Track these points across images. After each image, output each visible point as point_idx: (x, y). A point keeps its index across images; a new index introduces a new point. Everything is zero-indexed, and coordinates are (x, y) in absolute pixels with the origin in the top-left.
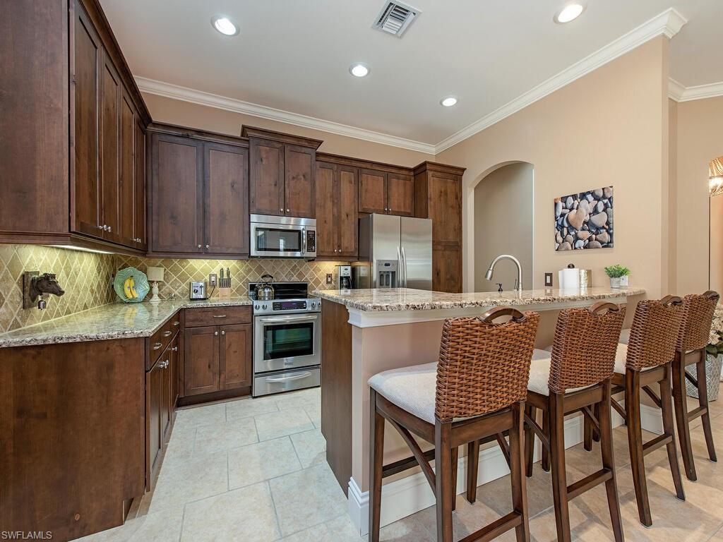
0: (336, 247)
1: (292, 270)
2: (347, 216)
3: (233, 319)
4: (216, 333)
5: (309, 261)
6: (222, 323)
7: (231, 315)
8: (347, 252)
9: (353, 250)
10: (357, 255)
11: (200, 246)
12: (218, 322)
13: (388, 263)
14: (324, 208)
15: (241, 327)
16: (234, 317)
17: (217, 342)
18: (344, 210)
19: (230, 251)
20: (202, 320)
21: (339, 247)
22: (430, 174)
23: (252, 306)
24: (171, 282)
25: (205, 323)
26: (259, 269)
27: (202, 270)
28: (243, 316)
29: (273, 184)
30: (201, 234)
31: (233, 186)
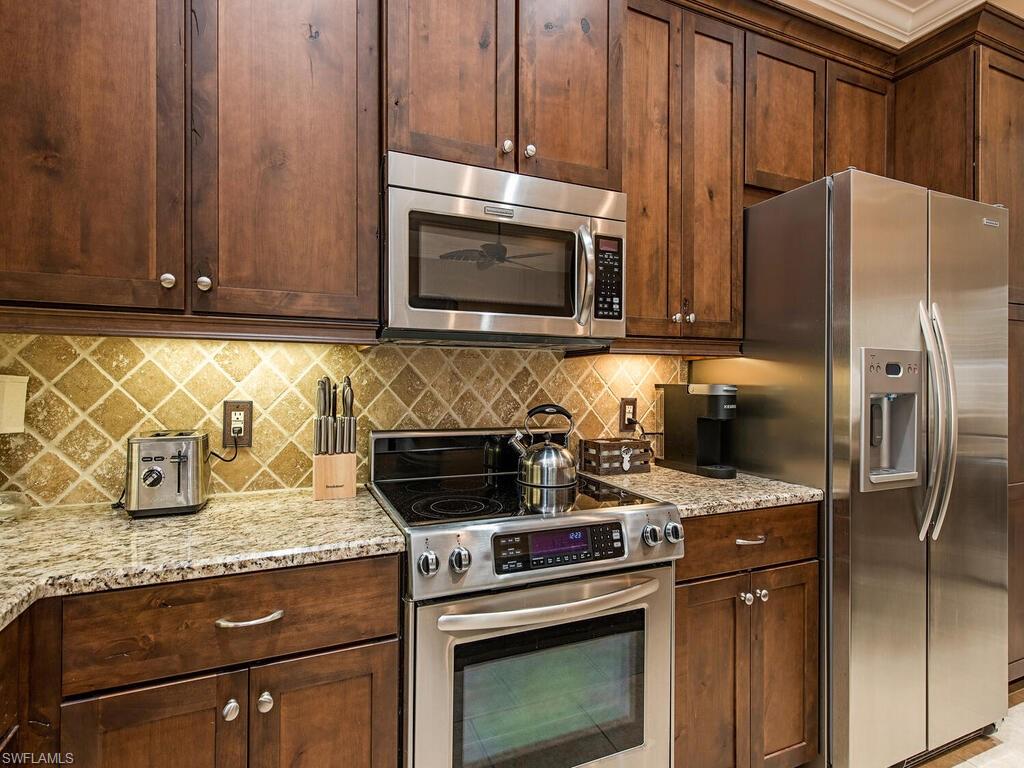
0: (676, 304)
1: (513, 385)
2: (711, 193)
3: (312, 627)
4: (232, 710)
5: (569, 354)
6: (260, 652)
7: (308, 606)
8: (711, 325)
9: (726, 317)
10: (738, 333)
11: (168, 278)
12: (239, 652)
13: (893, 360)
14: (642, 161)
15: (351, 659)
16: (321, 616)
17: (238, 749)
18: (703, 176)
19: (305, 304)
20: (156, 650)
21: (687, 305)
22: (985, 55)
23: (404, 557)
24: (61, 436)
25: (175, 664)
26: (407, 385)
27: (194, 385)
28: (363, 606)
29: (476, 40)
30: (177, 230)
31: (314, 36)
